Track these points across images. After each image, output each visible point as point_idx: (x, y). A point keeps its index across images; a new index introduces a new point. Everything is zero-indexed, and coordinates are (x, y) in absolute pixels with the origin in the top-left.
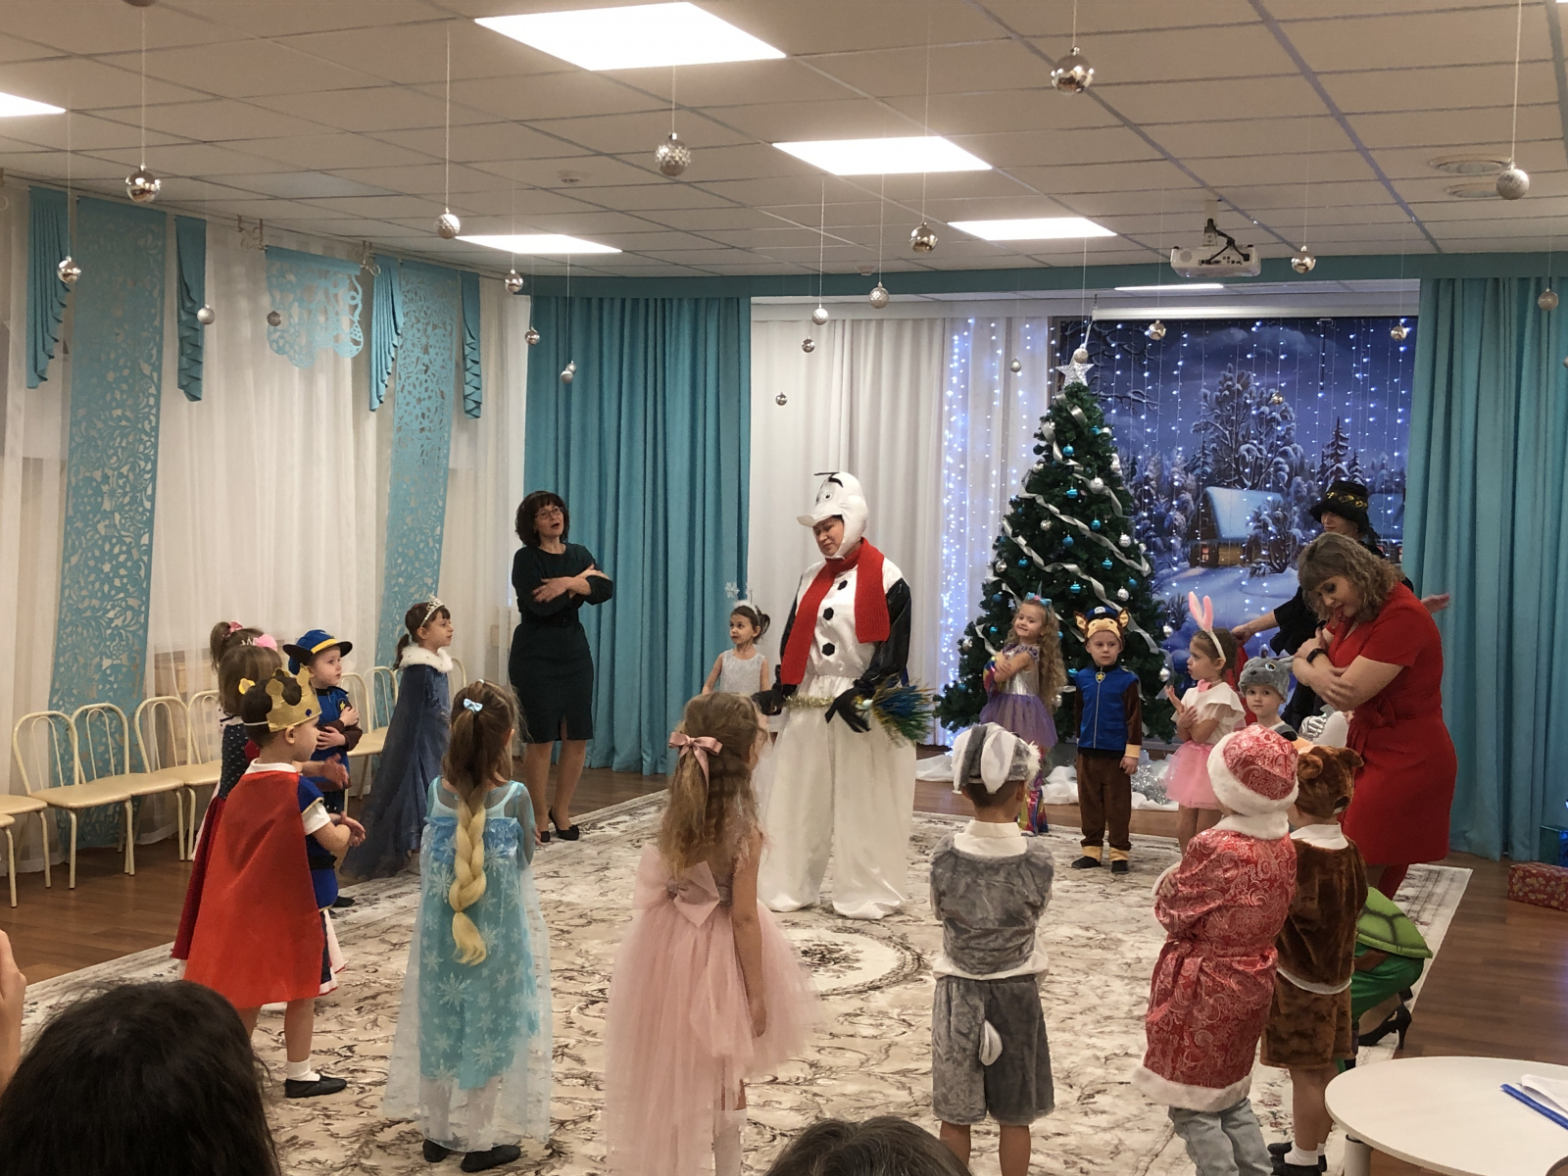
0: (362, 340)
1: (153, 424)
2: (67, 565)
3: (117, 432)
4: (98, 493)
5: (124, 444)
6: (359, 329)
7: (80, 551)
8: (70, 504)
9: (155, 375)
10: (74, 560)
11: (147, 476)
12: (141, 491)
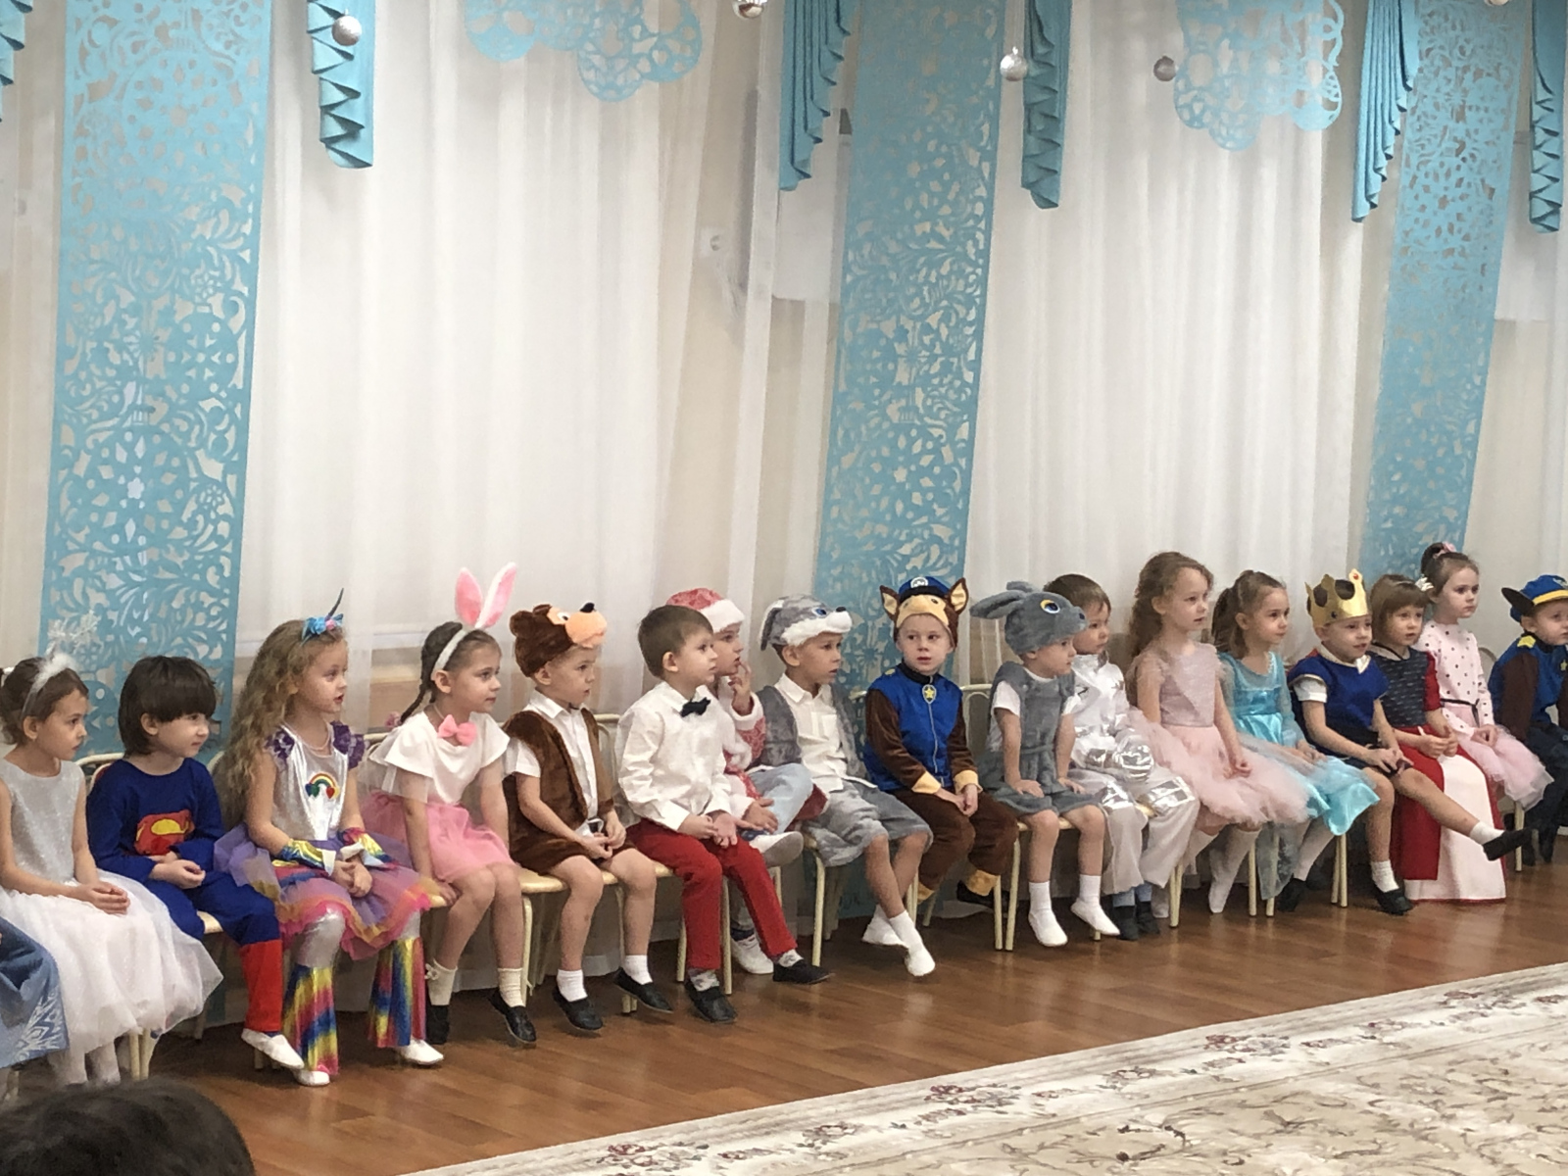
0: (1339, 100)
1: (981, 247)
2: (835, 470)
3: (922, 260)
4: (891, 356)
5: (933, 280)
6: (1336, 82)
7: (857, 448)
8: (842, 375)
9: (986, 167)
10: (847, 461)
11: (970, 331)
12: (958, 355)
